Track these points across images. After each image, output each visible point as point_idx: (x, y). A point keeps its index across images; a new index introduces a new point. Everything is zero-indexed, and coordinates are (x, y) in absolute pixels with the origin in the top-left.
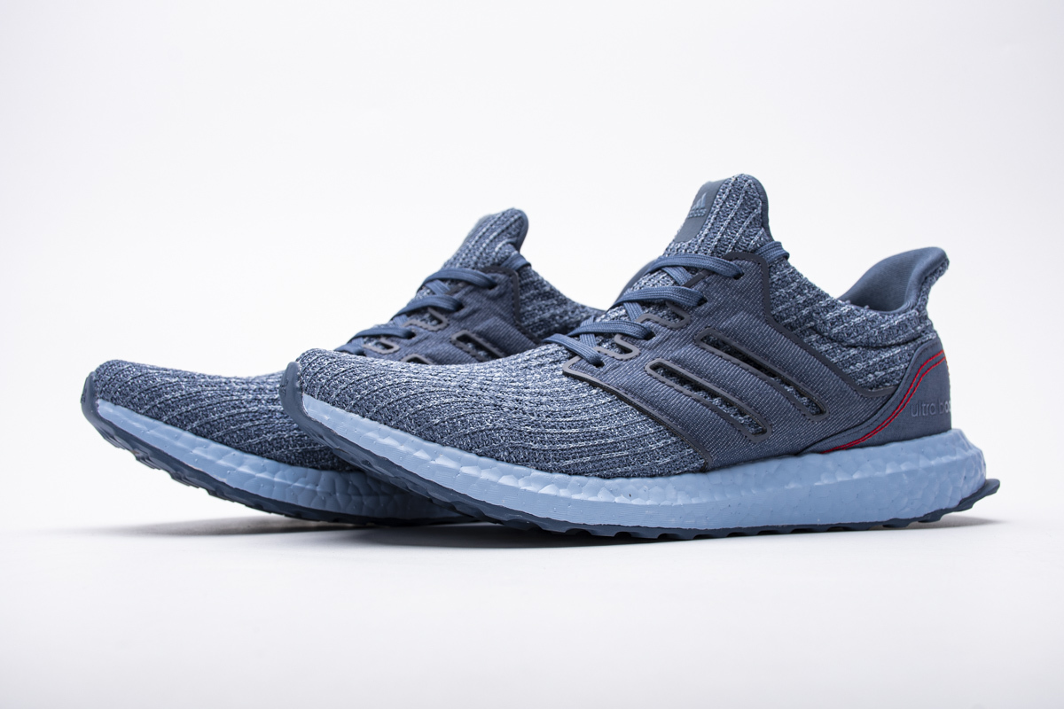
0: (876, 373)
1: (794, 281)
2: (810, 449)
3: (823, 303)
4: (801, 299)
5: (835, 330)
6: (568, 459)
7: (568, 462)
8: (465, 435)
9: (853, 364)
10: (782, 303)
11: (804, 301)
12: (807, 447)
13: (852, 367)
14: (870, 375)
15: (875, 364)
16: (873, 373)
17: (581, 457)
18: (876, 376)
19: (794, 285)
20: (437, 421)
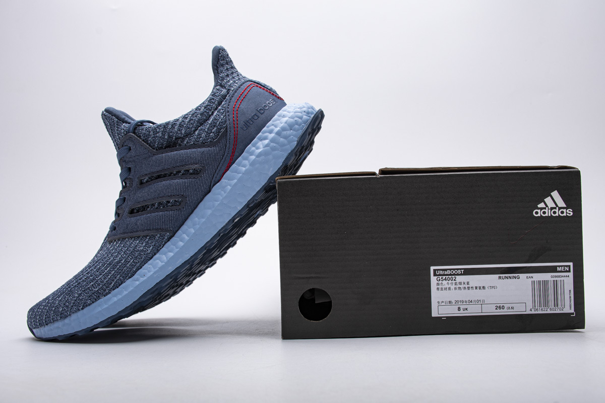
0: (213, 131)
1: (150, 132)
2: (212, 185)
3: (170, 126)
4: (160, 134)
5: (183, 132)
6: (112, 283)
7: (112, 285)
8: (72, 306)
9: (200, 137)
10: (155, 143)
11: (162, 134)
12: (210, 186)
13: (201, 139)
14: (211, 134)
15: (208, 129)
16: (211, 132)
17: (116, 278)
18: (213, 133)
19: (152, 133)
20: (61, 309)
